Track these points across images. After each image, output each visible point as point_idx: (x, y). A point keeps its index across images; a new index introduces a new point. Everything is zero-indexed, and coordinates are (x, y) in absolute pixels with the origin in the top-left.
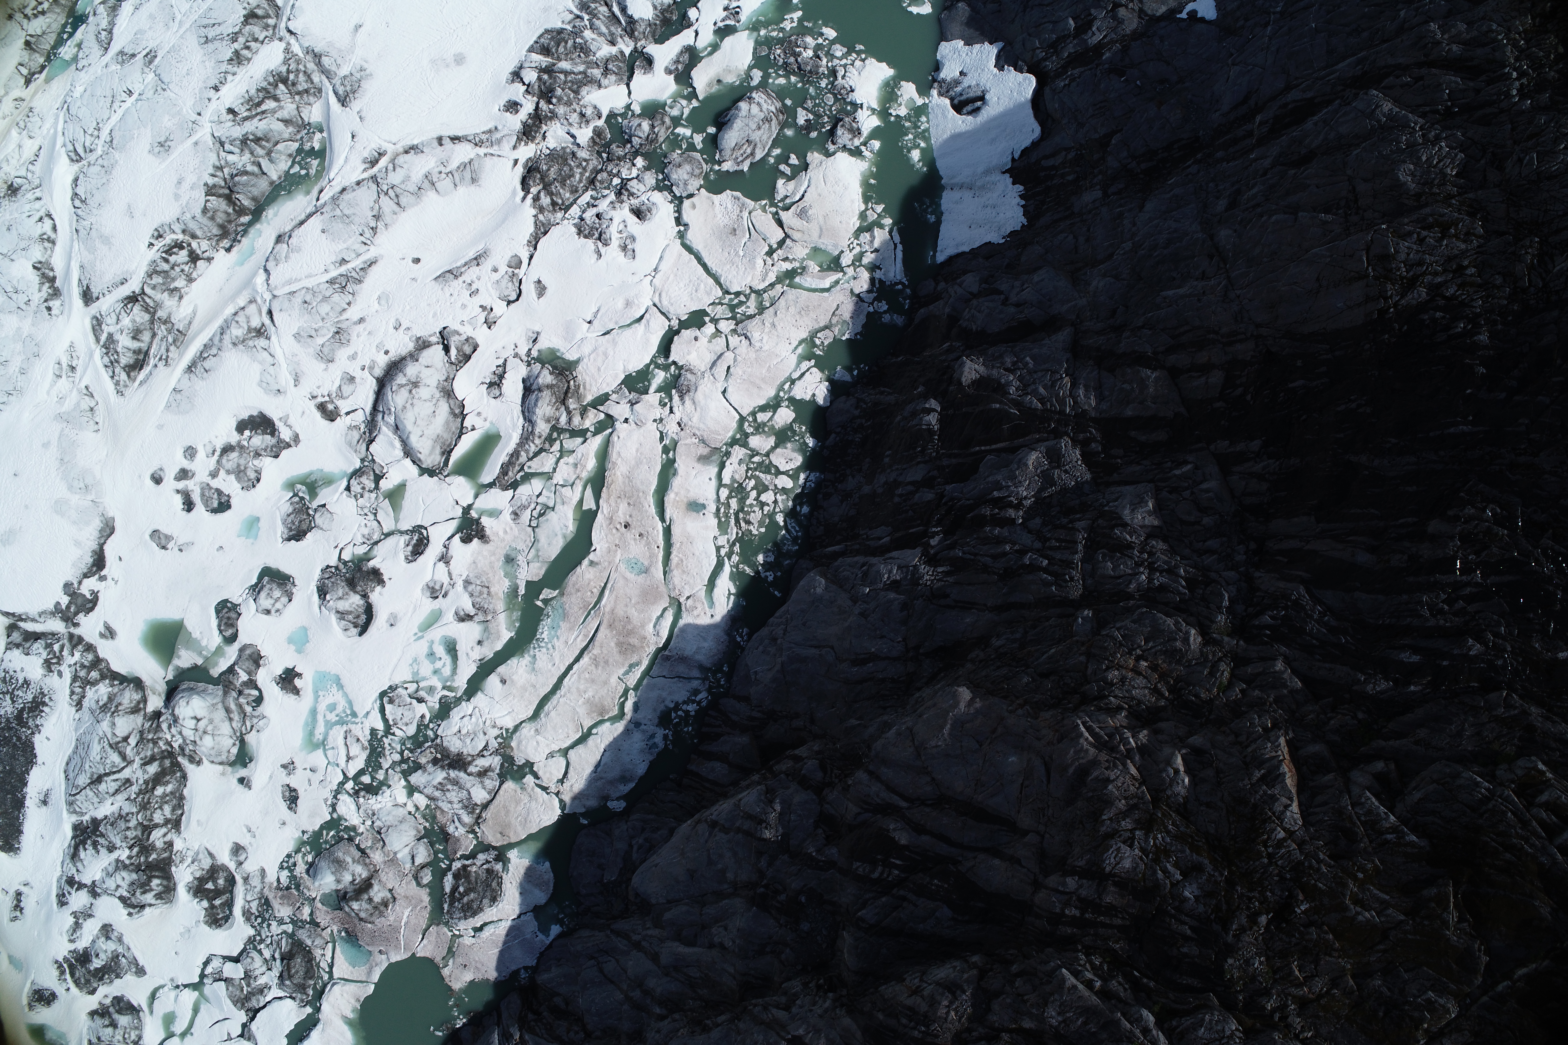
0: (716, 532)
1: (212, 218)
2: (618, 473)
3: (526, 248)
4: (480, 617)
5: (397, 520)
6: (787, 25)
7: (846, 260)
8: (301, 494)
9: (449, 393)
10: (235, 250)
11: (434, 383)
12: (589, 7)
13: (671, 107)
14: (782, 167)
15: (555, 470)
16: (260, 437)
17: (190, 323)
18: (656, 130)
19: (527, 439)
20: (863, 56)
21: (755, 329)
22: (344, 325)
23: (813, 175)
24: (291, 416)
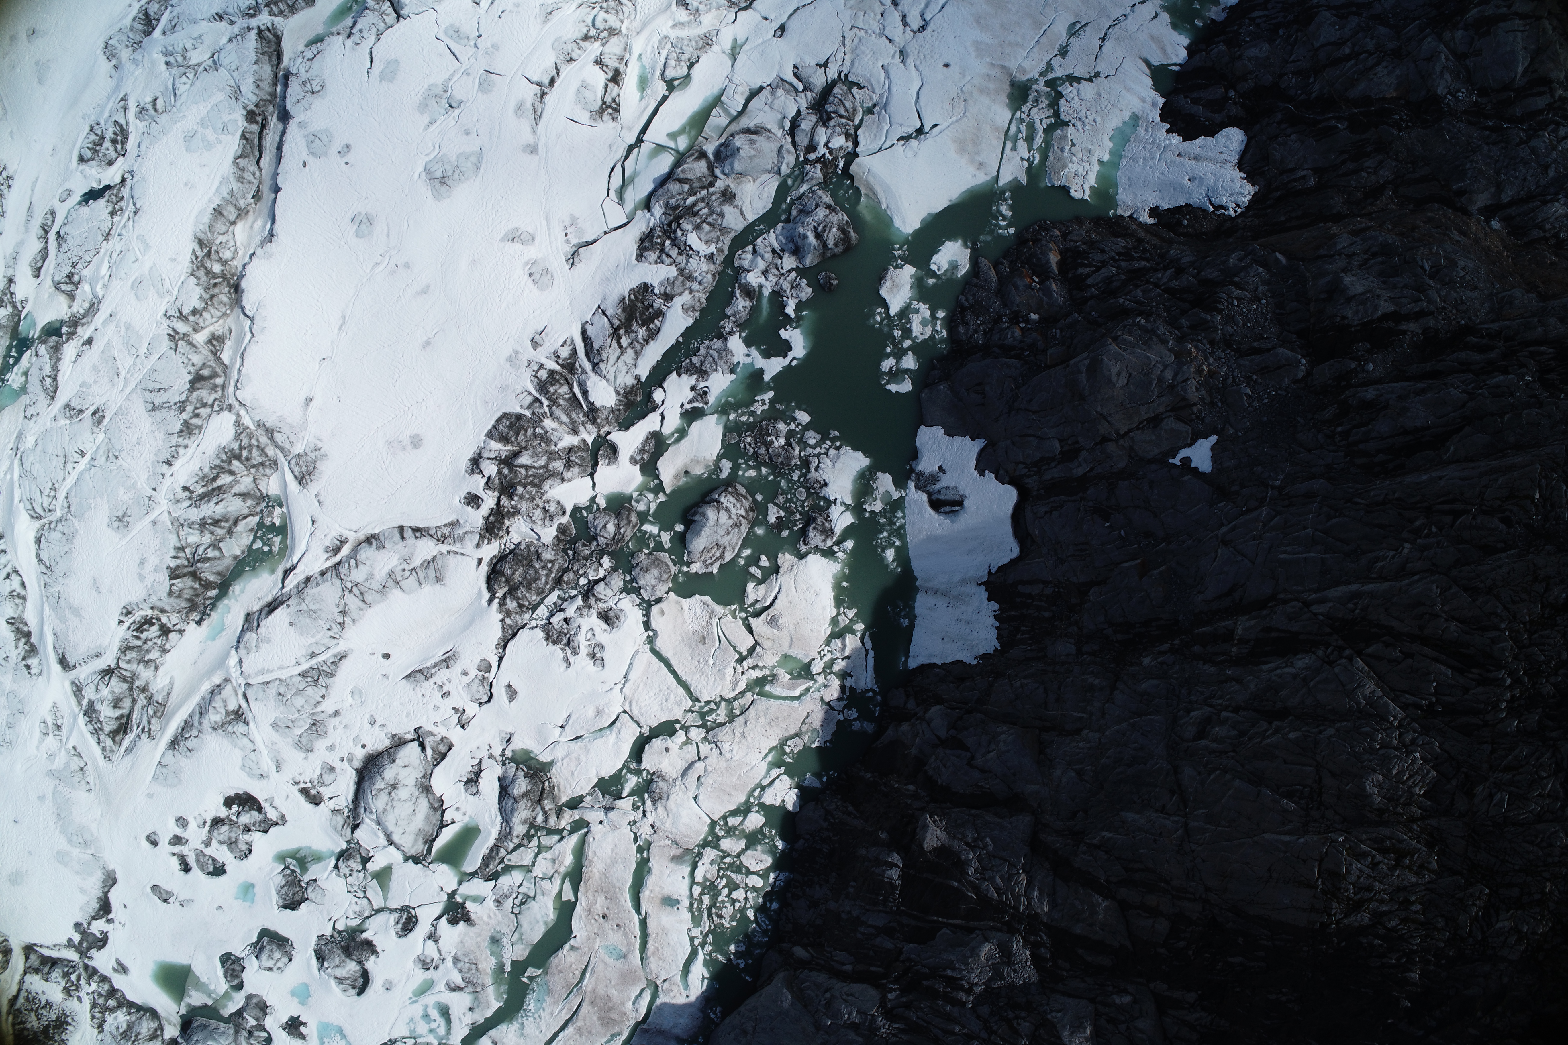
0: (691, 925)
1: (179, 596)
2: (595, 870)
3: (495, 651)
4: (470, 989)
5: (385, 899)
6: (758, 408)
7: (817, 668)
8: (292, 867)
9: (426, 788)
10: (205, 623)
11: (411, 781)
12: (548, 392)
13: (638, 501)
14: (753, 570)
15: (534, 864)
16: (248, 815)
17: (169, 694)
18: (622, 531)
19: (506, 837)
20: (838, 444)
21: (725, 738)
22: (319, 718)
23: (784, 579)
24: (276, 799)
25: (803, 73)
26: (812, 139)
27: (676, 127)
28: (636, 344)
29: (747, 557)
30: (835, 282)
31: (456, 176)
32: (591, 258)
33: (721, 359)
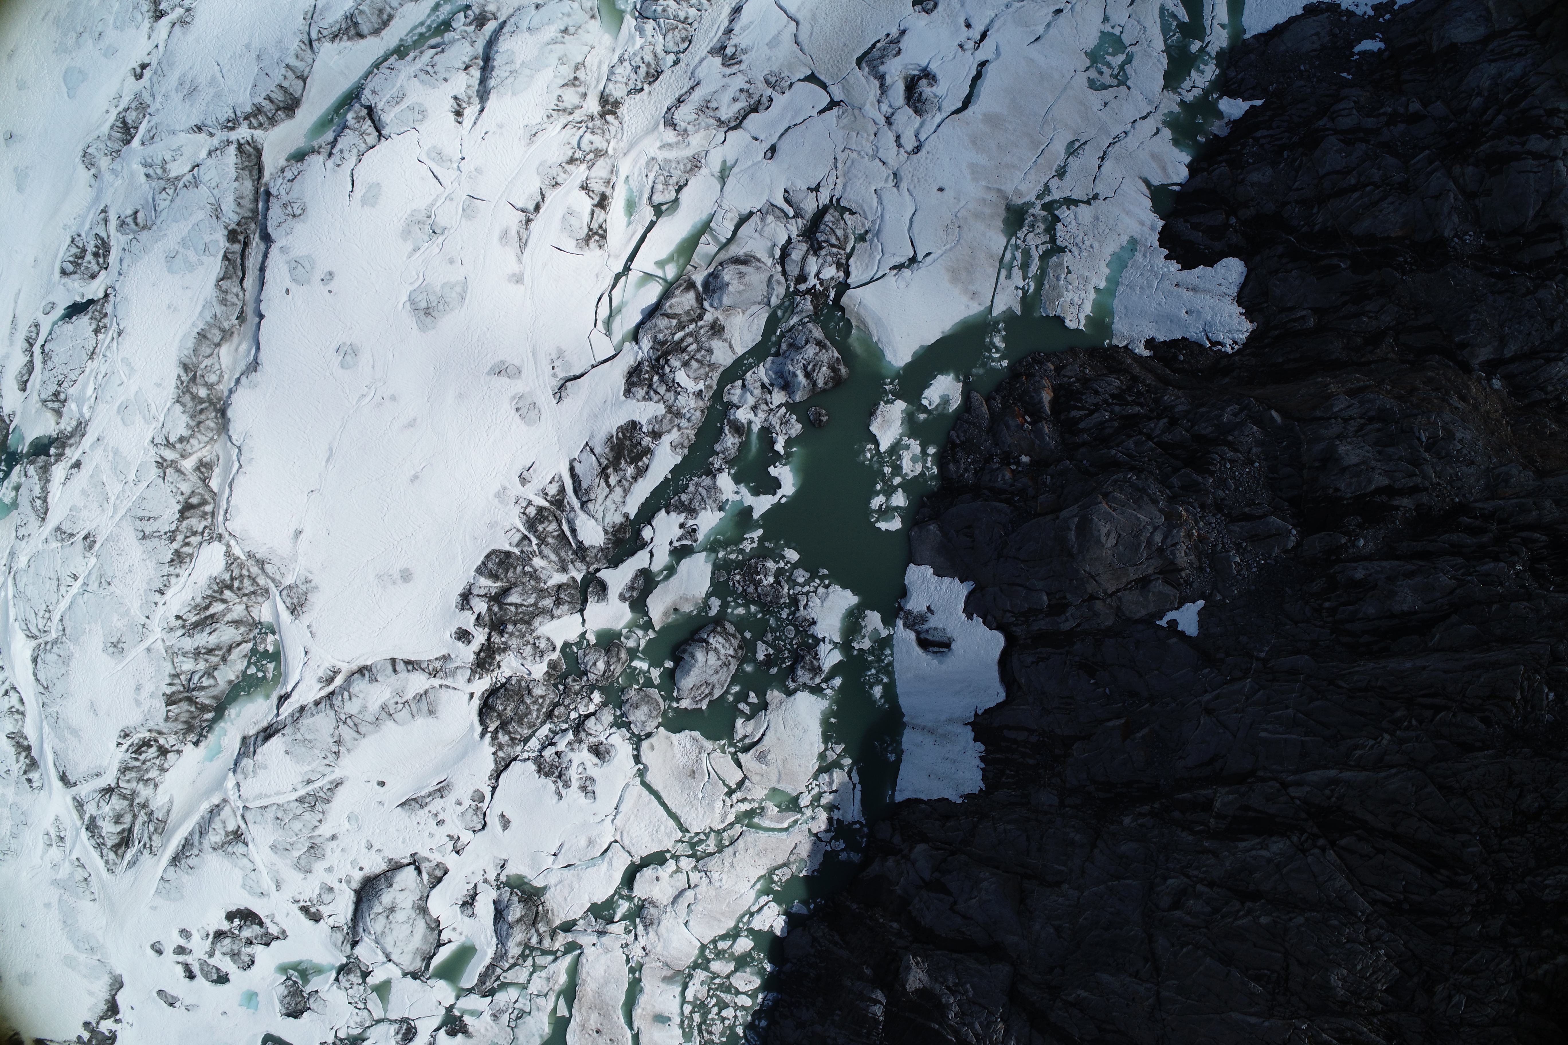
0: (682, 1040)
1: (176, 720)
2: (588, 989)
3: (488, 782)
6: (747, 546)
7: (804, 801)
8: (294, 979)
9: (423, 910)
10: (202, 745)
11: (408, 904)
12: (536, 531)
13: (627, 638)
14: (742, 706)
15: (529, 981)
16: (250, 929)
18: (612, 668)
19: (501, 957)
20: (827, 582)
21: (715, 868)
22: (317, 841)
23: (773, 716)
24: (277, 915)
25: (794, 199)
26: (802, 269)
27: (664, 254)
28: (624, 481)
29: (736, 693)
30: (825, 419)
31: (441, 307)
32: (578, 391)
33: (710, 497)
